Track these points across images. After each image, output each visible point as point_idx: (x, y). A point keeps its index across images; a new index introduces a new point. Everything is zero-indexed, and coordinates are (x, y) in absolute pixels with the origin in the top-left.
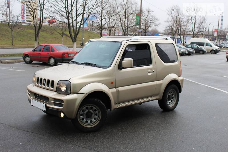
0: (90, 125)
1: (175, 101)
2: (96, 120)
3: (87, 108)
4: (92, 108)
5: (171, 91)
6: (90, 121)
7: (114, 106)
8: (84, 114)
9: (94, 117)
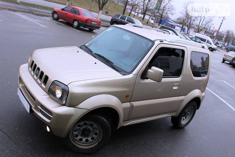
2: (93, 141)
3: (85, 124)
4: (92, 125)
6: (85, 139)
7: (122, 123)
8: (80, 130)
9: (92, 136)
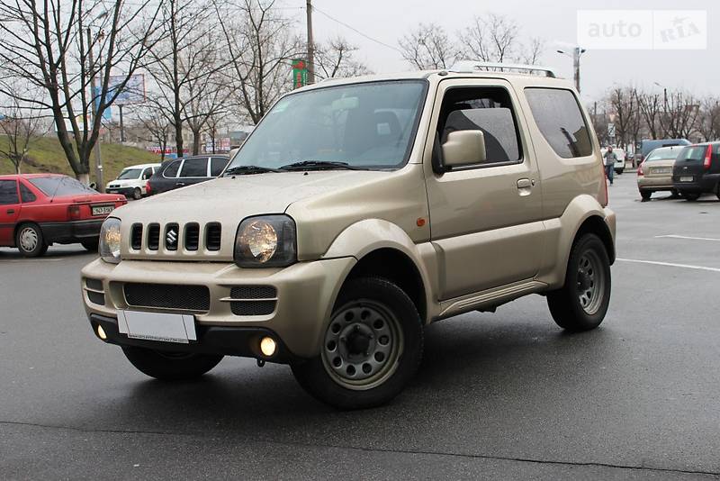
0: (365, 381)
1: (601, 295)
2: (382, 362)
3: (349, 317)
4: (366, 315)
5: (585, 259)
6: (361, 366)
8: (340, 342)
9: (377, 351)
